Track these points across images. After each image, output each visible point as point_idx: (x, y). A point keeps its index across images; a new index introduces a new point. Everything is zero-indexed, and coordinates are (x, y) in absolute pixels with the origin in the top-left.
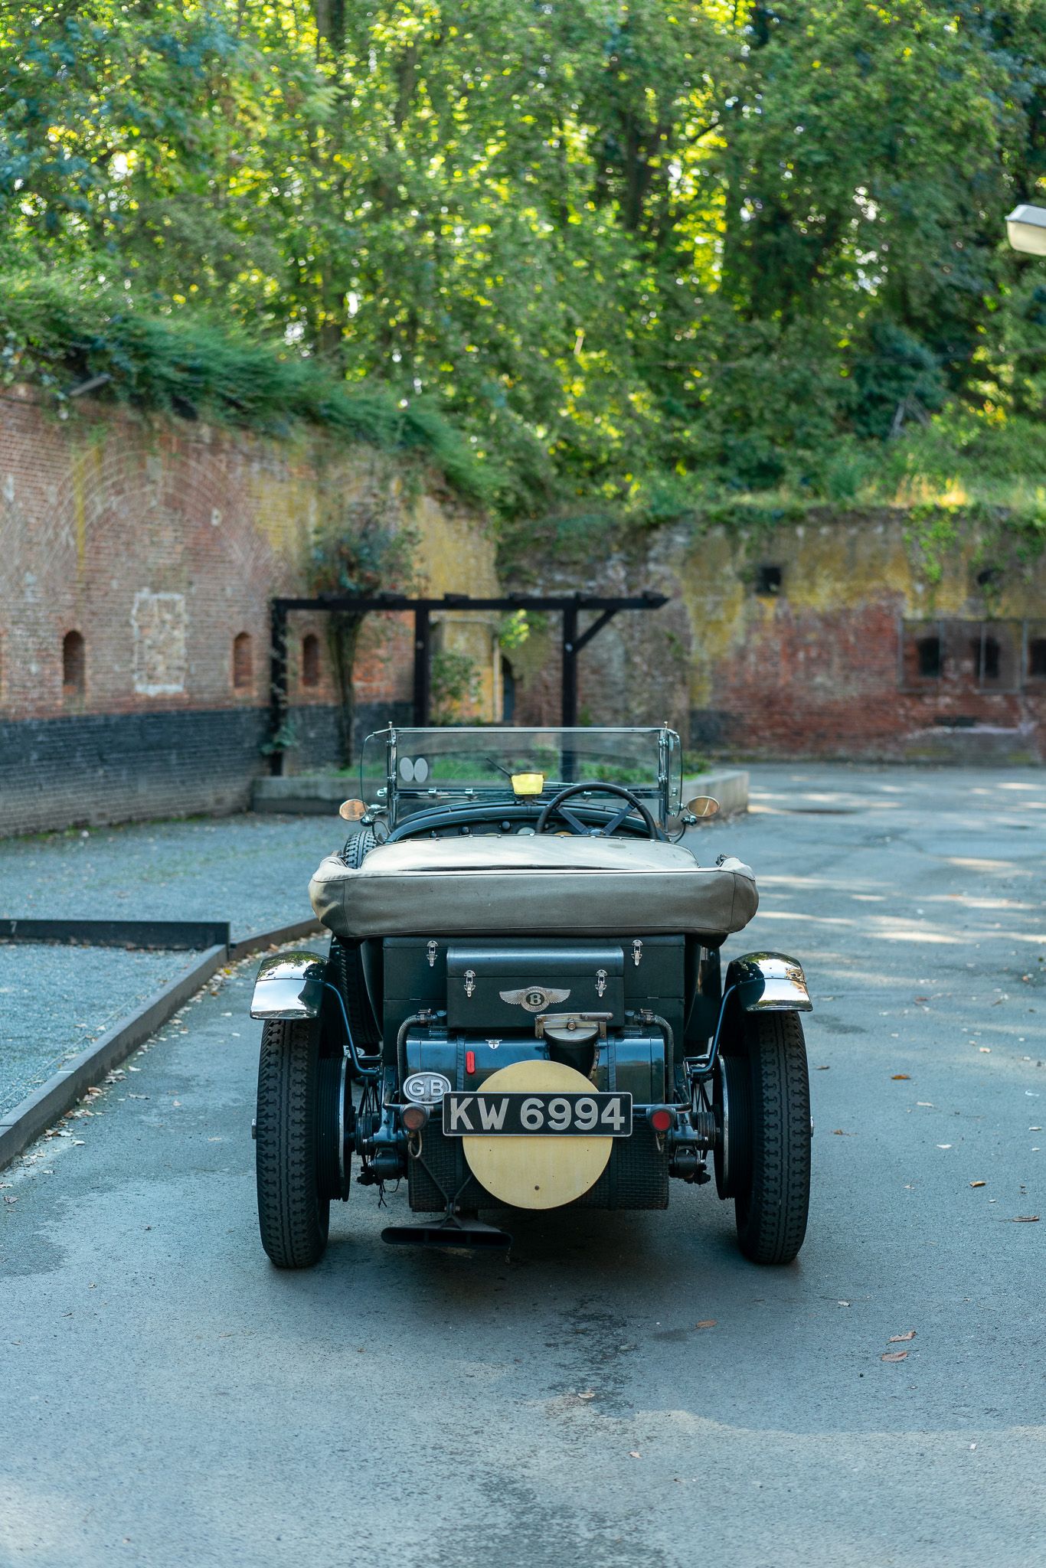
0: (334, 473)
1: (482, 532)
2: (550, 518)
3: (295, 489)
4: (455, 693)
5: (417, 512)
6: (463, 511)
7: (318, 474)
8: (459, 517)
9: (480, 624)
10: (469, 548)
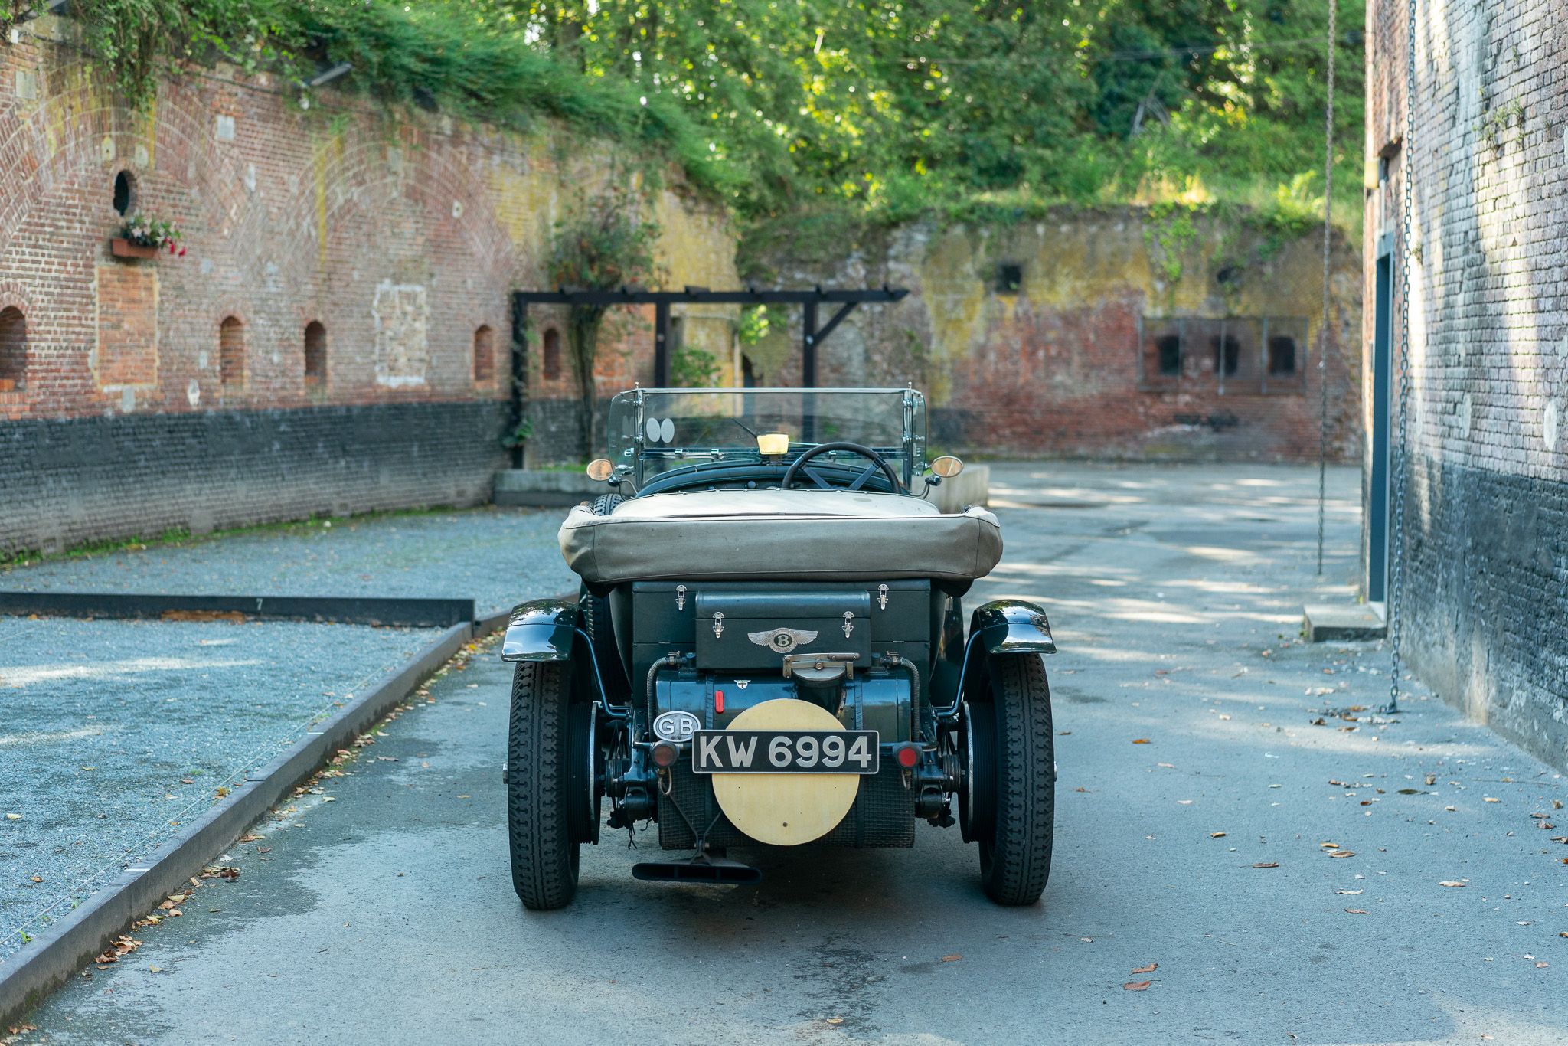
0: (574, 166)
1: (723, 227)
2: (788, 217)
3: (535, 182)
5: (658, 206)
6: (703, 207)
7: (558, 167)
8: (699, 212)
9: (721, 319)
10: (710, 243)
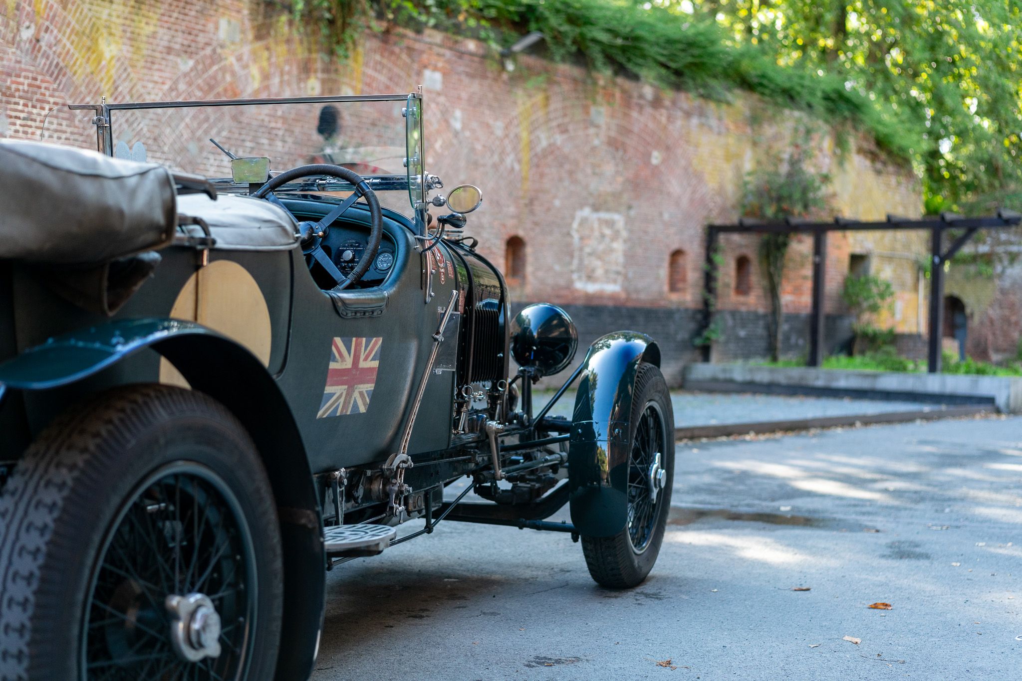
0: (769, 130)
1: (910, 187)
2: (998, 194)
3: (731, 141)
4: (874, 309)
5: (847, 166)
6: (891, 168)
7: (753, 130)
8: (888, 173)
9: (907, 259)
